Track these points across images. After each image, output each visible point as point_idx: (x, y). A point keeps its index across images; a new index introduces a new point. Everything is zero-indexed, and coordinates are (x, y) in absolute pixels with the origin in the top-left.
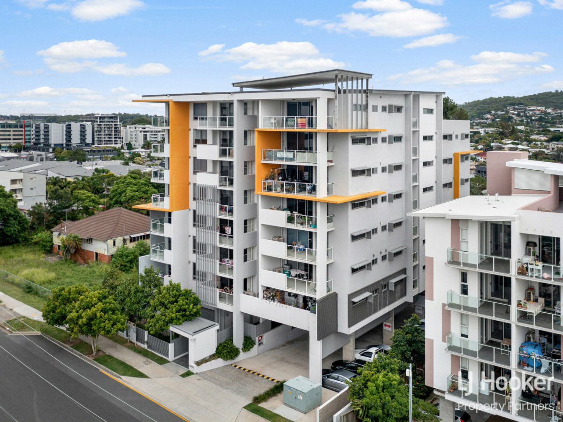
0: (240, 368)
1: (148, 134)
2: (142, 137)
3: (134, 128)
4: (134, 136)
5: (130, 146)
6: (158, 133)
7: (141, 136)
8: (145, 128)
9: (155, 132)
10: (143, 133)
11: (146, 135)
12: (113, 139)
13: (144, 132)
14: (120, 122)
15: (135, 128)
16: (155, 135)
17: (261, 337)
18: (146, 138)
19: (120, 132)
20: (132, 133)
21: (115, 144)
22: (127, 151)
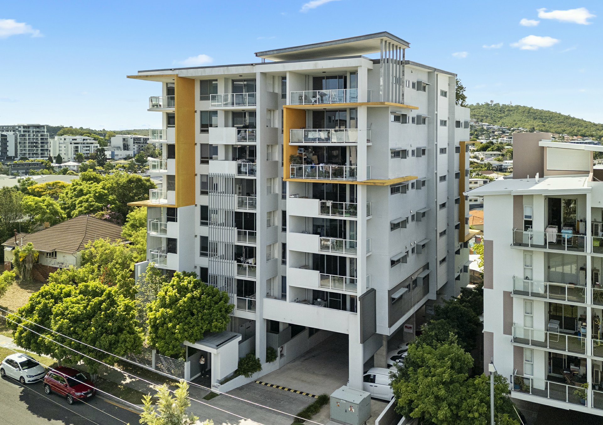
0: (266, 384)
1: (79, 145)
2: (73, 149)
3: (63, 139)
4: (63, 149)
5: (59, 159)
6: (91, 145)
7: (71, 148)
8: (76, 140)
9: (87, 143)
10: (73, 145)
11: (77, 147)
12: (40, 152)
13: (75, 144)
14: (47, 132)
15: (65, 139)
16: (87, 147)
17: (282, 347)
18: (77, 151)
19: (47, 143)
20: (61, 145)
21: (41, 157)
22: (57, 165)
